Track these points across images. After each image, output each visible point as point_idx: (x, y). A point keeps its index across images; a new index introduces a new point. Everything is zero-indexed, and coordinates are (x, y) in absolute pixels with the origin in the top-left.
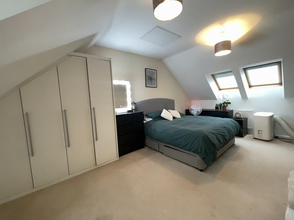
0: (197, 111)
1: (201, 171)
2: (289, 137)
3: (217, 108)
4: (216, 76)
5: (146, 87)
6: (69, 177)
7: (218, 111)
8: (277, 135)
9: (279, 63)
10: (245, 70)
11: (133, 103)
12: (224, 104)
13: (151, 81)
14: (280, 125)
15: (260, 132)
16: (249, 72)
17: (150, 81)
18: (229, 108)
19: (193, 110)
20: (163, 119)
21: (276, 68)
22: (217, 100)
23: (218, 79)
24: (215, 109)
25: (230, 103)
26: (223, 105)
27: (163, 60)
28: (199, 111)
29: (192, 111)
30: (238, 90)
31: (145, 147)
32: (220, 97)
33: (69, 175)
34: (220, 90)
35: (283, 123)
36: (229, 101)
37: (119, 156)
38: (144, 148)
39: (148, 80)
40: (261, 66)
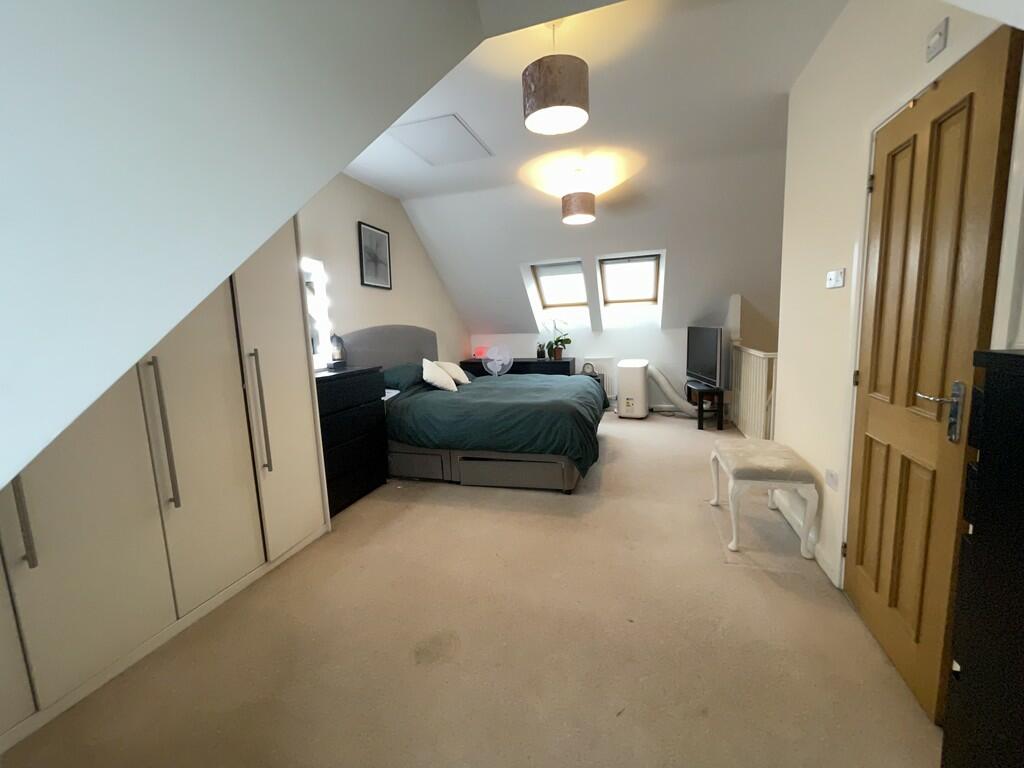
0: (503, 365)
1: (569, 492)
2: (672, 406)
3: (541, 354)
4: (540, 271)
5: (363, 283)
6: (177, 627)
7: (545, 363)
8: (652, 406)
9: (657, 257)
10: (602, 262)
11: (337, 339)
12: (556, 343)
13: (376, 266)
14: (657, 383)
15: (631, 402)
16: (608, 267)
17: (372, 264)
18: (567, 353)
19: (492, 360)
20: (430, 387)
21: (651, 265)
22: (538, 332)
23: (543, 279)
24: (536, 356)
25: (568, 341)
26: (554, 346)
27: (404, 204)
28: (506, 363)
29: (489, 365)
30: (586, 309)
31: (388, 481)
32: (549, 325)
33: (178, 618)
34: (545, 307)
35: (661, 379)
36: (567, 337)
37: (331, 516)
38: (385, 483)
39: (368, 261)
40: (629, 259)
